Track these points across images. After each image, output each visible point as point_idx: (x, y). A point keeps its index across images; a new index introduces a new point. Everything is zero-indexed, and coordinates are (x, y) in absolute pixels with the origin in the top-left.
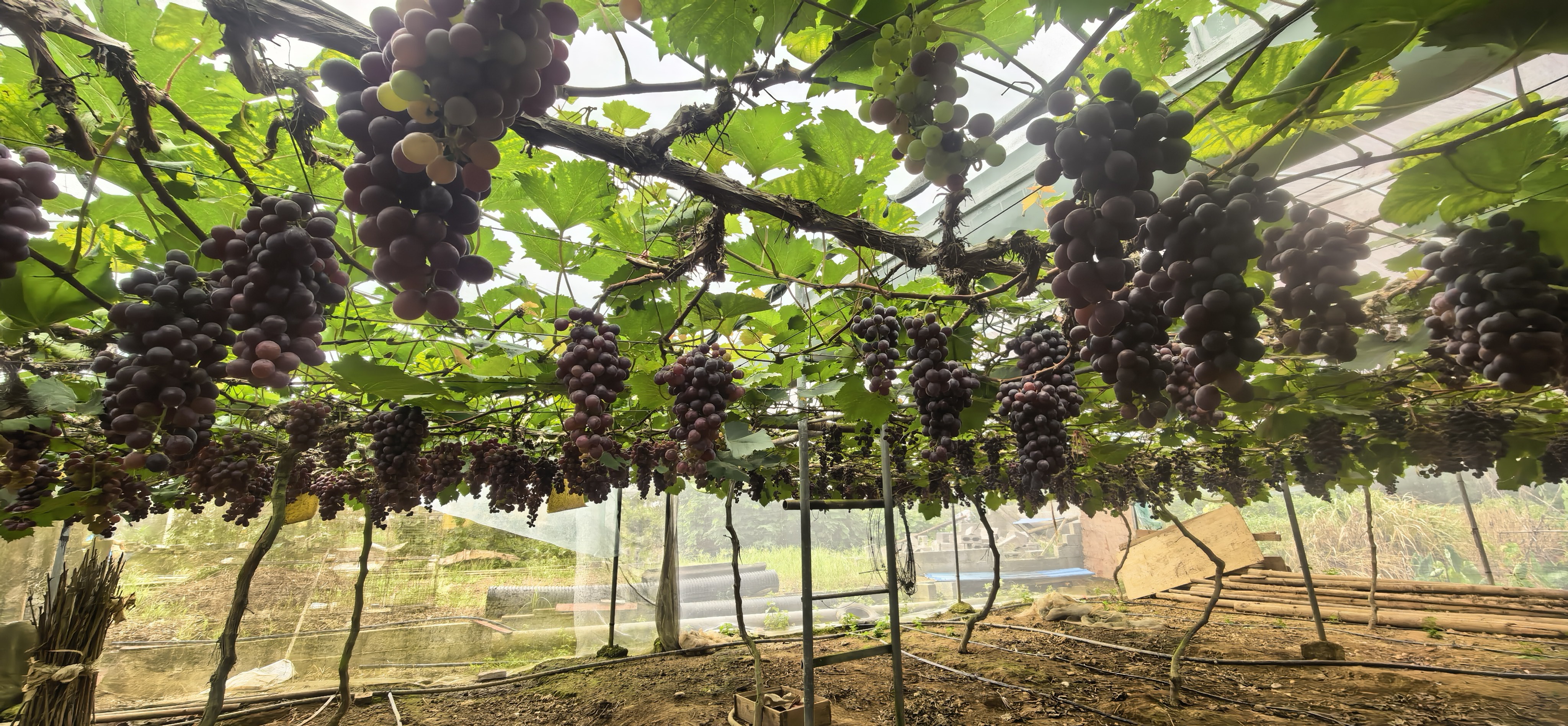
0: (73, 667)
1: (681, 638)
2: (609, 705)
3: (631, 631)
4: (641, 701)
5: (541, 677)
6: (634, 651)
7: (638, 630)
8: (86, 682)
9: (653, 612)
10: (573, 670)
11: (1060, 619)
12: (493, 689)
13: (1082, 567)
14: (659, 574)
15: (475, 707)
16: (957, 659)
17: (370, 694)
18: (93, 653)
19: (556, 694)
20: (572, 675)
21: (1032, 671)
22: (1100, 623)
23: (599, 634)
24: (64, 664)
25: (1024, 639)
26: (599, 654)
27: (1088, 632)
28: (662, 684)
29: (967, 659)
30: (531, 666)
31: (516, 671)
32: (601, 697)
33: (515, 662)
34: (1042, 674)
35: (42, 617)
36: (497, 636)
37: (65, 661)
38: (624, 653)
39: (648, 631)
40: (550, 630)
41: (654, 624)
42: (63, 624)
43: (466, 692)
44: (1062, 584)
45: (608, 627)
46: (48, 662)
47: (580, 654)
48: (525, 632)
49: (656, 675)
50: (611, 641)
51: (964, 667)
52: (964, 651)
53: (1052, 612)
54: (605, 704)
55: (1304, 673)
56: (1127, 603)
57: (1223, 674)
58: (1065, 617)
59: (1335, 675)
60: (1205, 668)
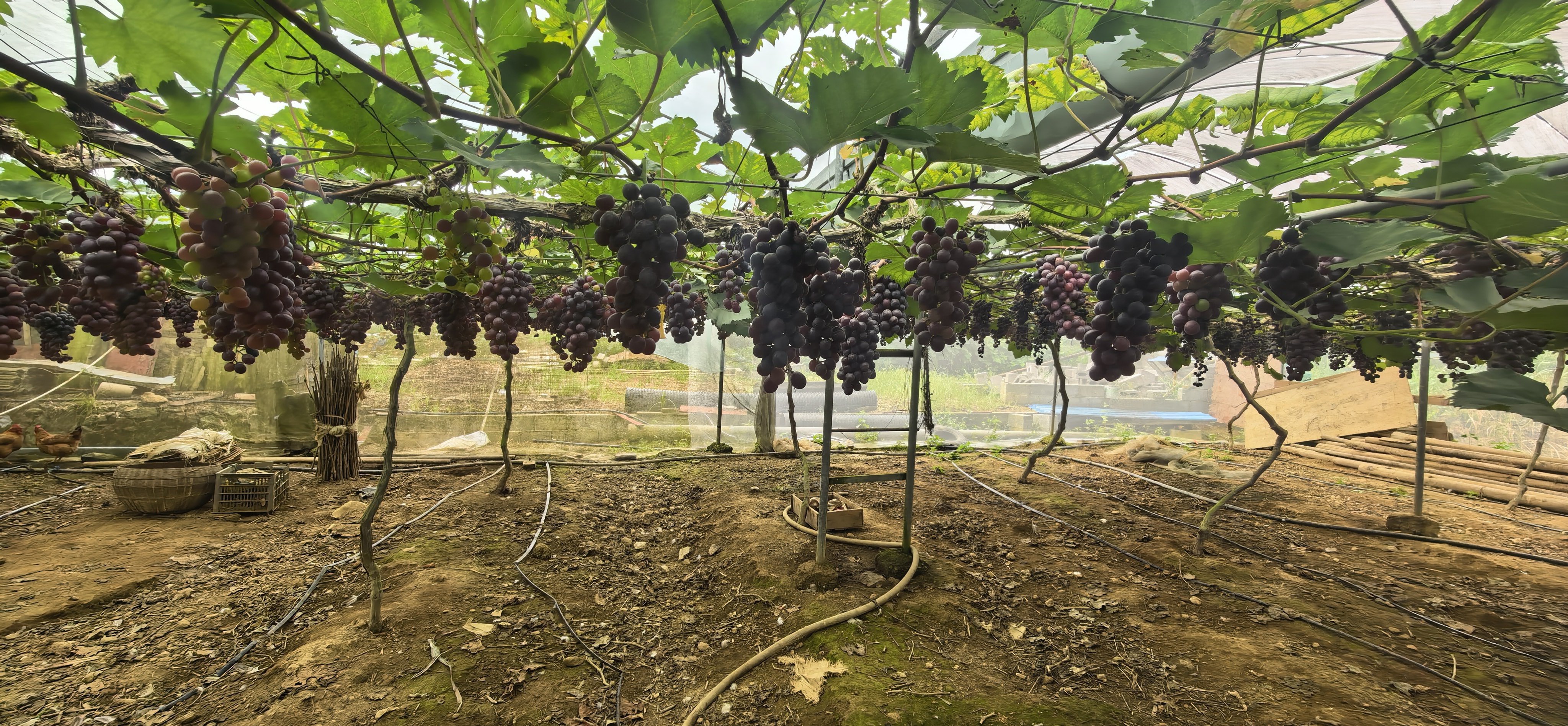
0: (341, 427)
1: (774, 443)
2: (702, 490)
3: (735, 433)
4: (725, 489)
5: (660, 463)
6: (737, 450)
7: (741, 433)
8: (351, 437)
9: (753, 418)
10: (685, 460)
11: (1146, 461)
12: (625, 467)
13: (1204, 412)
14: (759, 389)
15: (605, 479)
16: (1012, 487)
17: (534, 462)
18: (351, 419)
19: (666, 477)
20: (681, 464)
21: (1078, 506)
22: (1187, 470)
23: (709, 432)
24: (334, 425)
25: (1096, 475)
26: (710, 449)
27: (1169, 477)
28: (748, 478)
29: (1022, 488)
30: (656, 453)
31: (644, 455)
32: (697, 483)
33: (646, 448)
34: (1086, 510)
35: (315, 392)
36: (632, 427)
37: (335, 423)
38: (729, 450)
39: (748, 434)
40: (670, 427)
41: (753, 429)
42: (328, 399)
43: (602, 467)
45: (715, 427)
46: (325, 422)
47: (694, 447)
48: (653, 427)
49: (747, 470)
50: (719, 440)
51: (1015, 494)
52: (1023, 481)
53: (1140, 454)
54: (698, 489)
55: (1374, 543)
56: (1237, 452)
57: (1282, 532)
58: (1152, 460)
59: (1408, 549)
60: (1267, 525)
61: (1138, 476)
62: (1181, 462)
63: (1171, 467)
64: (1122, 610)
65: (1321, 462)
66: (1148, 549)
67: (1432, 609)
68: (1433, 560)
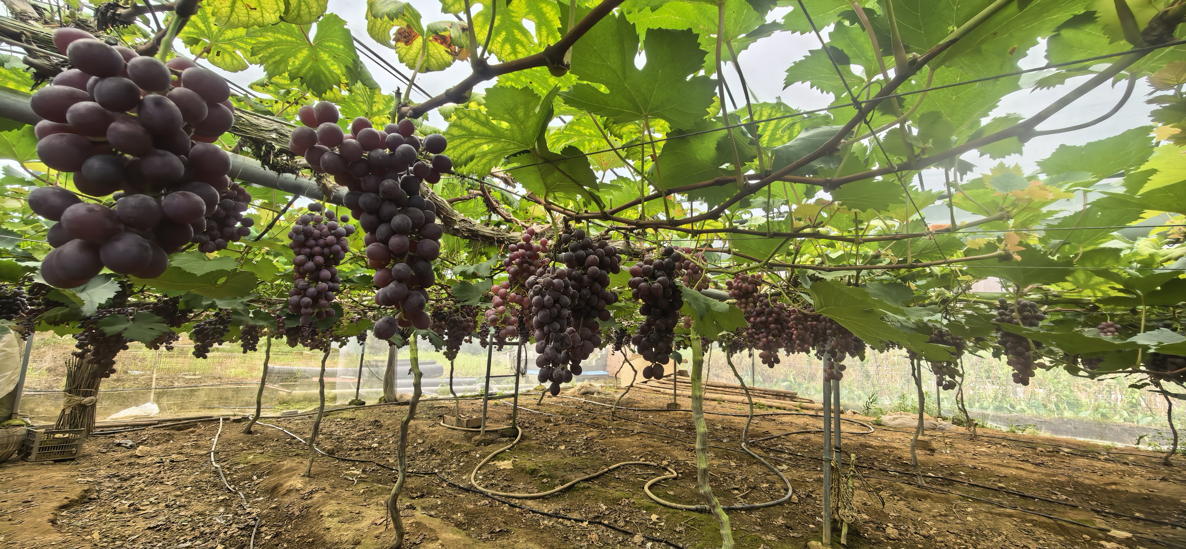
1: (396, 398)
2: (379, 422)
3: (367, 393)
4: (393, 420)
6: (369, 402)
9: (382, 384)
11: (585, 394)
13: (605, 370)
14: (386, 363)
16: (535, 407)
17: (239, 417)
19: (343, 419)
21: (565, 411)
22: (602, 396)
25: (566, 401)
26: (350, 404)
27: (595, 399)
29: (540, 407)
31: (303, 411)
32: (371, 419)
34: (569, 412)
38: (364, 403)
41: (382, 389)
44: (593, 379)
45: (355, 390)
50: (357, 397)
51: (538, 410)
52: (539, 404)
53: (583, 390)
55: (663, 413)
56: (618, 388)
57: (637, 413)
58: (587, 393)
59: (672, 414)
60: (632, 412)
61: (583, 400)
62: (599, 393)
63: (595, 395)
64: (592, 438)
65: (649, 390)
66: (595, 421)
67: (676, 428)
68: (678, 416)
